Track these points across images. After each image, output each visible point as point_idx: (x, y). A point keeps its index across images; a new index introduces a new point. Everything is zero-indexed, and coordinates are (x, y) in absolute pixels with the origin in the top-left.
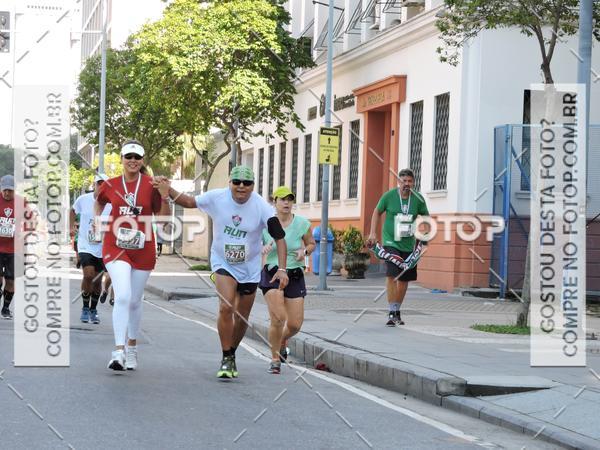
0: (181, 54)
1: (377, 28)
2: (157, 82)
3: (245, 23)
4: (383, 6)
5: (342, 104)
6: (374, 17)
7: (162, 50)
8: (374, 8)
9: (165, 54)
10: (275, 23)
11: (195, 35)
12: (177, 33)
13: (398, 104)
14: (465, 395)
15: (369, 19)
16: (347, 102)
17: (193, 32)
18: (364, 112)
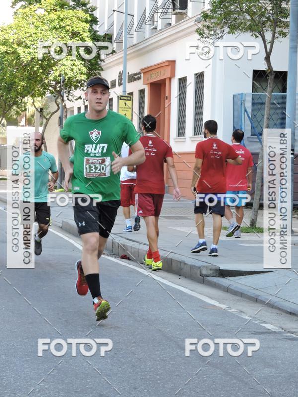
0: (27, 46)
1: (156, 28)
2: (10, 65)
3: (68, 25)
4: (159, 14)
5: (133, 78)
6: (154, 21)
7: (13, 43)
8: (153, 16)
9: (16, 46)
10: (88, 26)
11: (35, 34)
12: (23, 32)
13: (170, 79)
14: (218, 277)
15: (150, 22)
16: (136, 77)
17: (34, 31)
18: (147, 84)
